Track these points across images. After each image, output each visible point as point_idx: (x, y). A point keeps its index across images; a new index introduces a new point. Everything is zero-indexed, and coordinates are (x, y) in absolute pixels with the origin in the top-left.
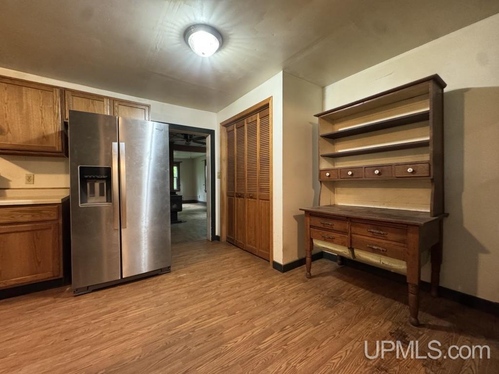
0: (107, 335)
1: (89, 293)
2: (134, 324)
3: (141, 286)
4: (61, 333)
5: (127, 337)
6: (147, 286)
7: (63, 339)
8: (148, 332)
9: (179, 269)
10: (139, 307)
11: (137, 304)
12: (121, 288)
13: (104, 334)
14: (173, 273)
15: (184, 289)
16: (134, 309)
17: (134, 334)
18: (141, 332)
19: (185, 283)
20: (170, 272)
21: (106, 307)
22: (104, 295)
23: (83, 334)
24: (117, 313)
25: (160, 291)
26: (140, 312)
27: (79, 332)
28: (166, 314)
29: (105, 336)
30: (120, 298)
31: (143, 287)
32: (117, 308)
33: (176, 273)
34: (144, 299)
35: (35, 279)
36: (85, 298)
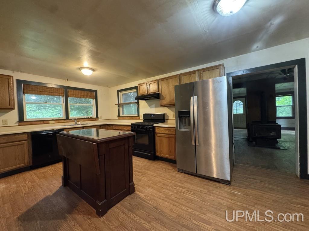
0: (173, 197)
1: (183, 173)
2: (185, 201)
3: (205, 183)
4: (164, 184)
5: (177, 204)
6: (208, 185)
7: (162, 187)
8: (186, 211)
9: (239, 187)
10: (194, 194)
11: (195, 192)
12: (196, 179)
13: (172, 195)
14: (230, 187)
15: (228, 203)
16: (192, 194)
17: (181, 206)
18: (184, 207)
19: (232, 200)
20: (230, 185)
21: (183, 184)
22: (187, 177)
23: (167, 189)
24: (183, 190)
25: (212, 193)
26: (192, 197)
27: (168, 188)
28: (202, 210)
29: (171, 197)
30: (191, 184)
31: (206, 185)
32: (186, 188)
33: (234, 189)
34: (200, 192)
35: (169, 157)
36: (180, 175)
